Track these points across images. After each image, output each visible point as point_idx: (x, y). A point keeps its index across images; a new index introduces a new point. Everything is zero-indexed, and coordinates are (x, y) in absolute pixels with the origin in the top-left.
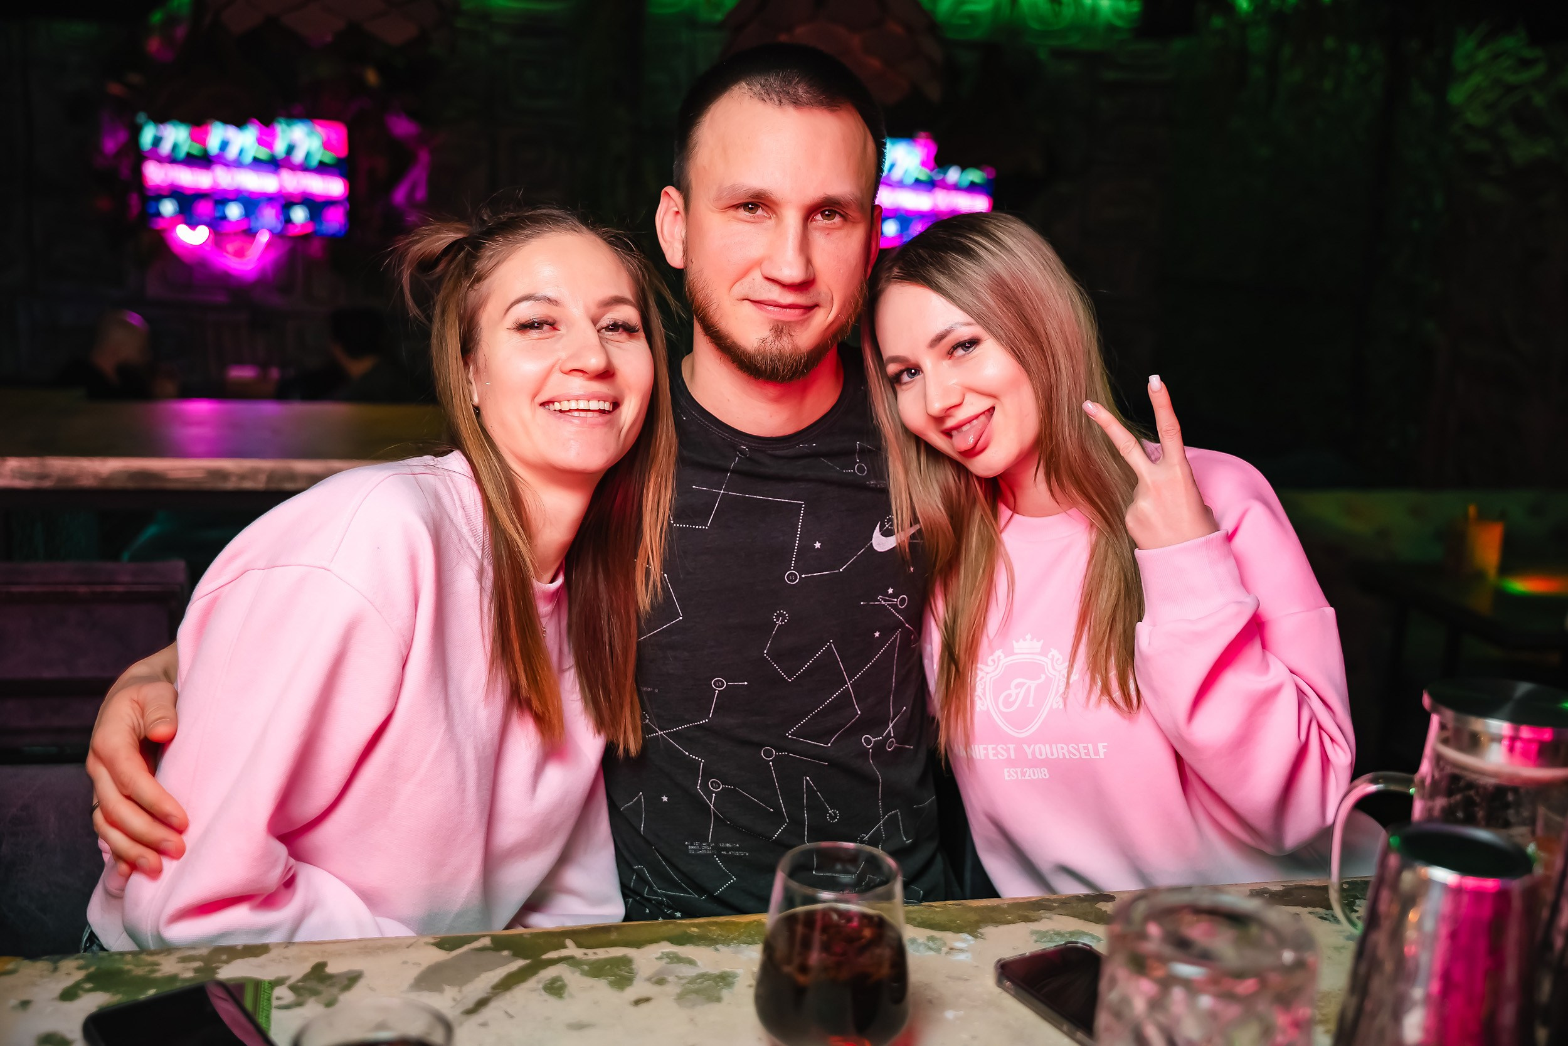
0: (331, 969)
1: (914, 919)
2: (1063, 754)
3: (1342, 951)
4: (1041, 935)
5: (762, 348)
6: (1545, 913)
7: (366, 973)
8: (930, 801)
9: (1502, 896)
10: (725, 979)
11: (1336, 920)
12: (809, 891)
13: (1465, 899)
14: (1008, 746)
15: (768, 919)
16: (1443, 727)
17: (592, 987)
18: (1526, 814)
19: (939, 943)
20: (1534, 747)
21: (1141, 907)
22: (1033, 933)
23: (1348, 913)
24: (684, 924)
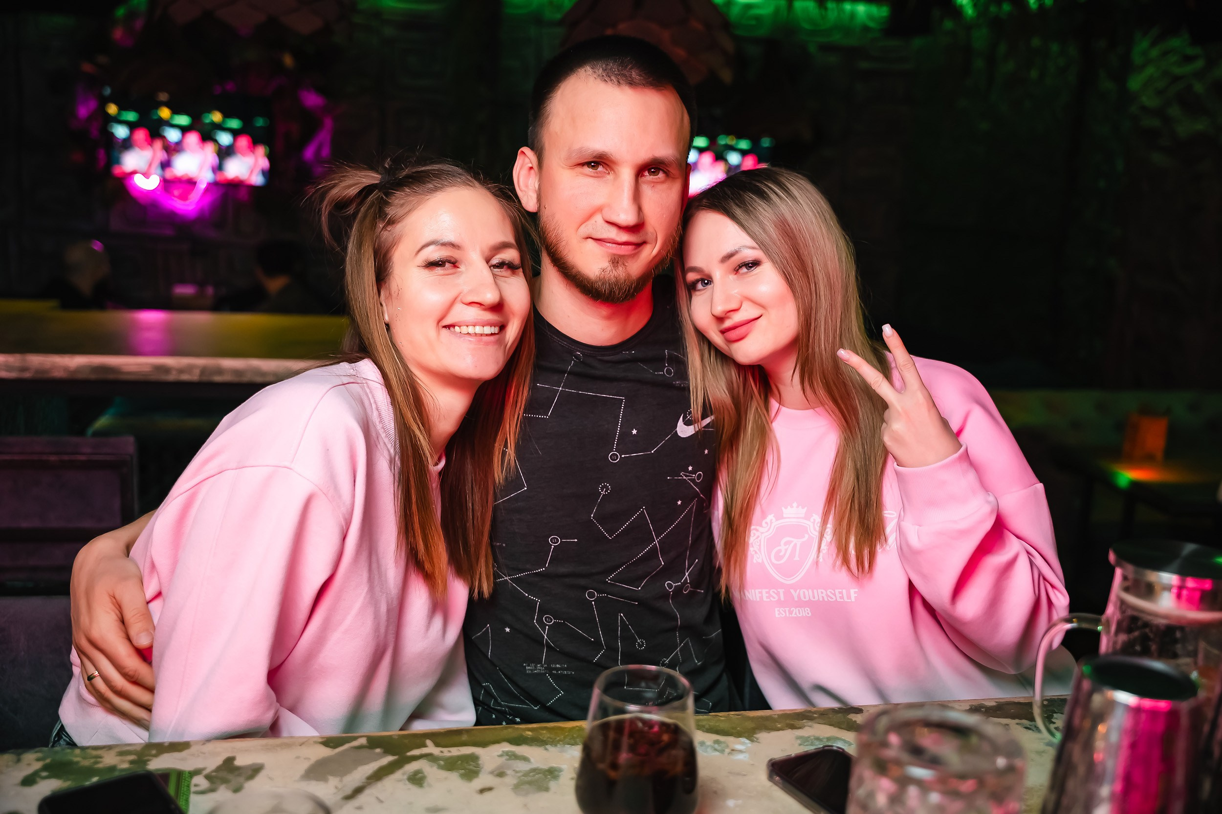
0: (238, 763)
1: (704, 726)
2: (823, 597)
3: (1043, 754)
4: (804, 740)
5: (602, 276)
6: (1206, 728)
7: (266, 766)
8: (716, 633)
9: (1173, 716)
10: (552, 773)
11: (1038, 730)
12: (619, 704)
13: (1143, 716)
14: (779, 590)
15: (586, 725)
16: (1125, 578)
17: (446, 778)
18: (1191, 648)
19: (723, 745)
20: (1197, 595)
21: (884, 722)
22: (798, 738)
23: (1047, 724)
24: (521, 728)
